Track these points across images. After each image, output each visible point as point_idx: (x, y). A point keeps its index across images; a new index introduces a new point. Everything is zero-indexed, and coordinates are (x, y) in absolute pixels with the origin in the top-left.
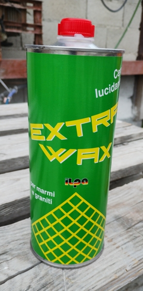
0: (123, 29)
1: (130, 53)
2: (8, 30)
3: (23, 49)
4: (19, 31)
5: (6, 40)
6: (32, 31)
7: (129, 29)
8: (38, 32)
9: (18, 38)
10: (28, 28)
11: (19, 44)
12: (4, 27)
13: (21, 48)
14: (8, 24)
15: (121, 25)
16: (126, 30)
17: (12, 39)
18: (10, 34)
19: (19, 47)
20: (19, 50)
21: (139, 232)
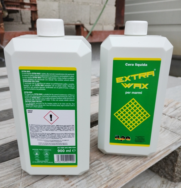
0: (102, 6)
1: (109, 24)
2: (9, 8)
3: (23, 23)
4: (18, 9)
5: (8, 16)
6: (29, 9)
7: (107, 6)
8: (33, 9)
9: (18, 14)
10: (25, 6)
11: (19, 19)
12: (5, 6)
13: (21, 23)
14: (8, 4)
15: (101, 3)
16: (105, 6)
17: (13, 16)
18: (10, 12)
19: (19, 22)
20: (19, 24)
21: (94, 169)
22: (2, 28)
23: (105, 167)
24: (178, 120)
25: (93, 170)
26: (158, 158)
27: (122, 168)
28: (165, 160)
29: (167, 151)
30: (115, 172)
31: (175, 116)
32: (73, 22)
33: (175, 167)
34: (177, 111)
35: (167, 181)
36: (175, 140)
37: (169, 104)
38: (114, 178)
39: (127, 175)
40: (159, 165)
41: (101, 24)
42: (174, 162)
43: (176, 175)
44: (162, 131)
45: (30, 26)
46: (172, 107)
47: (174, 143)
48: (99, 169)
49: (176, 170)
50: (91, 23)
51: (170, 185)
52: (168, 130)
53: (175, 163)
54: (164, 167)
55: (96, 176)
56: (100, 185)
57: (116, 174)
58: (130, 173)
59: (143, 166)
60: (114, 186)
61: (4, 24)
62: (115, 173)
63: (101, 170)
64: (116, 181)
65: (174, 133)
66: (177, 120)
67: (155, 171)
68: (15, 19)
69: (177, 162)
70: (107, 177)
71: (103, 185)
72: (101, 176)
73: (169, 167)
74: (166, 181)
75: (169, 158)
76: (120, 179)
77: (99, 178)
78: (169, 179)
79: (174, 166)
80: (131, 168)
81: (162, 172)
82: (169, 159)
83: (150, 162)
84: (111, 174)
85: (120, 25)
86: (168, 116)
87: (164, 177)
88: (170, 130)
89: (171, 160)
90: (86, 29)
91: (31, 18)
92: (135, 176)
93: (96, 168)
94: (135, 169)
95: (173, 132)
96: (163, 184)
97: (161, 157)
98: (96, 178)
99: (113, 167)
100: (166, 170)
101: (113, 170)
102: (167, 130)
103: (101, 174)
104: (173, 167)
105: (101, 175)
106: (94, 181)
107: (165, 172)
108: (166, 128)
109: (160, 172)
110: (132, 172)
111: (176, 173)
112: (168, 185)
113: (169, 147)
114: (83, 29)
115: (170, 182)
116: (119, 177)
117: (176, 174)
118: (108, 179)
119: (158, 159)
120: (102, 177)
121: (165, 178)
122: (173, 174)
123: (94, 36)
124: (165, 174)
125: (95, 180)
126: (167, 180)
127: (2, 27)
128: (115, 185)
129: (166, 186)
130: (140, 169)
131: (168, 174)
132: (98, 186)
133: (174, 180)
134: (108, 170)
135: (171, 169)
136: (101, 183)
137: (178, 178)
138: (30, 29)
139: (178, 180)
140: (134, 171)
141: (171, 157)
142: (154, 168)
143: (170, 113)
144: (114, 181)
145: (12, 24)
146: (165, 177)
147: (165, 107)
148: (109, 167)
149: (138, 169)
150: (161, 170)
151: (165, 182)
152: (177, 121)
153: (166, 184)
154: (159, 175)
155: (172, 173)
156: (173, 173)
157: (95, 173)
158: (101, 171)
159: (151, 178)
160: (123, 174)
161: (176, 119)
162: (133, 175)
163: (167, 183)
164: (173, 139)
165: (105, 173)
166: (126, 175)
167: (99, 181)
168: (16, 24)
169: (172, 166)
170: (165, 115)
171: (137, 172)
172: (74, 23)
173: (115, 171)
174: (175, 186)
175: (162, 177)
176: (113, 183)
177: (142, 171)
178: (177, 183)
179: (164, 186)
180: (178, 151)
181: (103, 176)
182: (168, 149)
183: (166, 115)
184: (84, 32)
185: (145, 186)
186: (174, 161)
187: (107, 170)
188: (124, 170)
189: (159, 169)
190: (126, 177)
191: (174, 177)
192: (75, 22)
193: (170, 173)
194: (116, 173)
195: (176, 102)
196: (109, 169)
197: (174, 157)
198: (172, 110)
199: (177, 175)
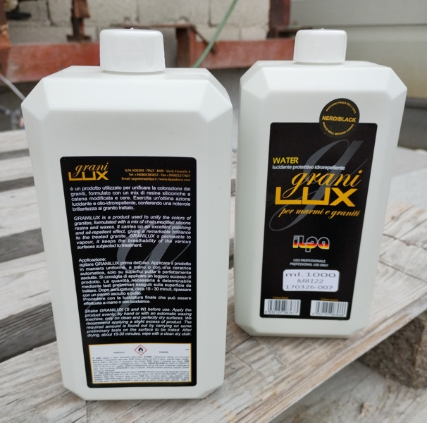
1: (254, 25)
3: (53, 24)
5: (17, 7)
9: (41, 4)
11: (44, 16)
13: (48, 23)
17: (29, 6)
19: (44, 21)
20: (44, 26)
21: (244, 358)
22: (4, 37)
23: (268, 354)
24: (424, 251)
25: (242, 360)
26: (381, 333)
27: (304, 355)
28: (393, 338)
29: (401, 319)
30: (290, 364)
31: (416, 241)
32: (171, 20)
33: (417, 353)
34: (421, 229)
35: (398, 387)
36: (417, 295)
37: (401, 214)
38: (288, 376)
39: (317, 371)
40: (379, 351)
41: (234, 25)
42: (415, 343)
43: (418, 371)
44: (388, 275)
45: (70, 31)
46: (408, 221)
47: (416, 301)
48: (256, 357)
49: (418, 362)
50: (213, 22)
51: (405, 395)
52: (402, 272)
53: (417, 346)
54: (391, 356)
55: (249, 373)
56: (259, 392)
57: (292, 369)
58: (323, 367)
59: (350, 350)
60: (290, 394)
61: (9, 27)
62: (291, 367)
63: (260, 359)
64: (294, 382)
65: (416, 278)
66: (421, 249)
67: (371, 364)
68: (32, 13)
69: (421, 344)
70: (274, 374)
71: (266, 391)
72: (259, 373)
73: (402, 355)
74: (395, 385)
75: (402, 334)
76: (302, 379)
77: (255, 376)
78: (401, 382)
79: (414, 352)
80: (325, 355)
81: (387, 367)
82: (401, 336)
83: (364, 342)
84: (282, 368)
85: (280, 28)
86: (401, 240)
87: (390, 378)
88: (405, 271)
89: (407, 340)
90: (201, 37)
91: (73, 11)
92: (333, 373)
93: (248, 356)
94: (334, 356)
95: (413, 276)
96: (390, 392)
97: (387, 332)
98: (250, 377)
99: (285, 354)
100: (396, 361)
101: (286, 360)
102: (400, 272)
103: (260, 368)
104: (412, 354)
105: (261, 370)
106: (246, 383)
107: (394, 365)
108: (396, 268)
109: (382, 365)
110: (326, 365)
111: (419, 367)
112: (401, 395)
113: (404, 309)
114: (195, 38)
115: (404, 389)
116: (300, 373)
117: (417, 369)
118: (276, 379)
119: (382, 335)
120: (262, 375)
121: (394, 380)
122: (410, 370)
123: (220, 54)
124: (393, 370)
125: (248, 382)
126: (398, 384)
127: (5, 33)
128: (292, 393)
129: (397, 396)
130: (344, 357)
131: (401, 370)
132: (257, 394)
133: (414, 383)
134: (275, 361)
135: (408, 359)
136: (262, 388)
137: (423, 379)
138: (69, 38)
139: (422, 383)
140: (330, 362)
141: (408, 333)
142: (368, 357)
143: (405, 234)
144: (289, 382)
145: (26, 26)
146: (394, 377)
147: (393, 222)
148: (275, 354)
149: (339, 358)
150: (385, 361)
151: (394, 388)
152: (421, 252)
153: (396, 393)
154: (380, 373)
155: (409, 368)
156: (412, 368)
157: (248, 366)
158: (260, 363)
159: (361, 381)
160: (308, 367)
161: (418, 247)
162: (329, 371)
163: (398, 390)
164: (413, 293)
165: (268, 366)
166: (312, 372)
167: (257, 384)
168: (36, 27)
169: (409, 353)
170: (392, 239)
171: (337, 364)
172: (171, 23)
173: (290, 362)
174: (417, 396)
175: (387, 376)
176: (288, 386)
177: (348, 363)
178: (419, 391)
179: (392, 396)
180: (424, 319)
181: (266, 374)
182: (403, 314)
183: (395, 239)
184: (196, 43)
185: (350, 397)
186: (413, 341)
187: (272, 359)
188: (310, 360)
189: (381, 361)
190: (314, 374)
191: (415, 376)
192: (175, 21)
193: (404, 367)
194: (293, 366)
195: (417, 209)
196: (276, 358)
197: (414, 331)
198: (408, 226)
199: (421, 371)
